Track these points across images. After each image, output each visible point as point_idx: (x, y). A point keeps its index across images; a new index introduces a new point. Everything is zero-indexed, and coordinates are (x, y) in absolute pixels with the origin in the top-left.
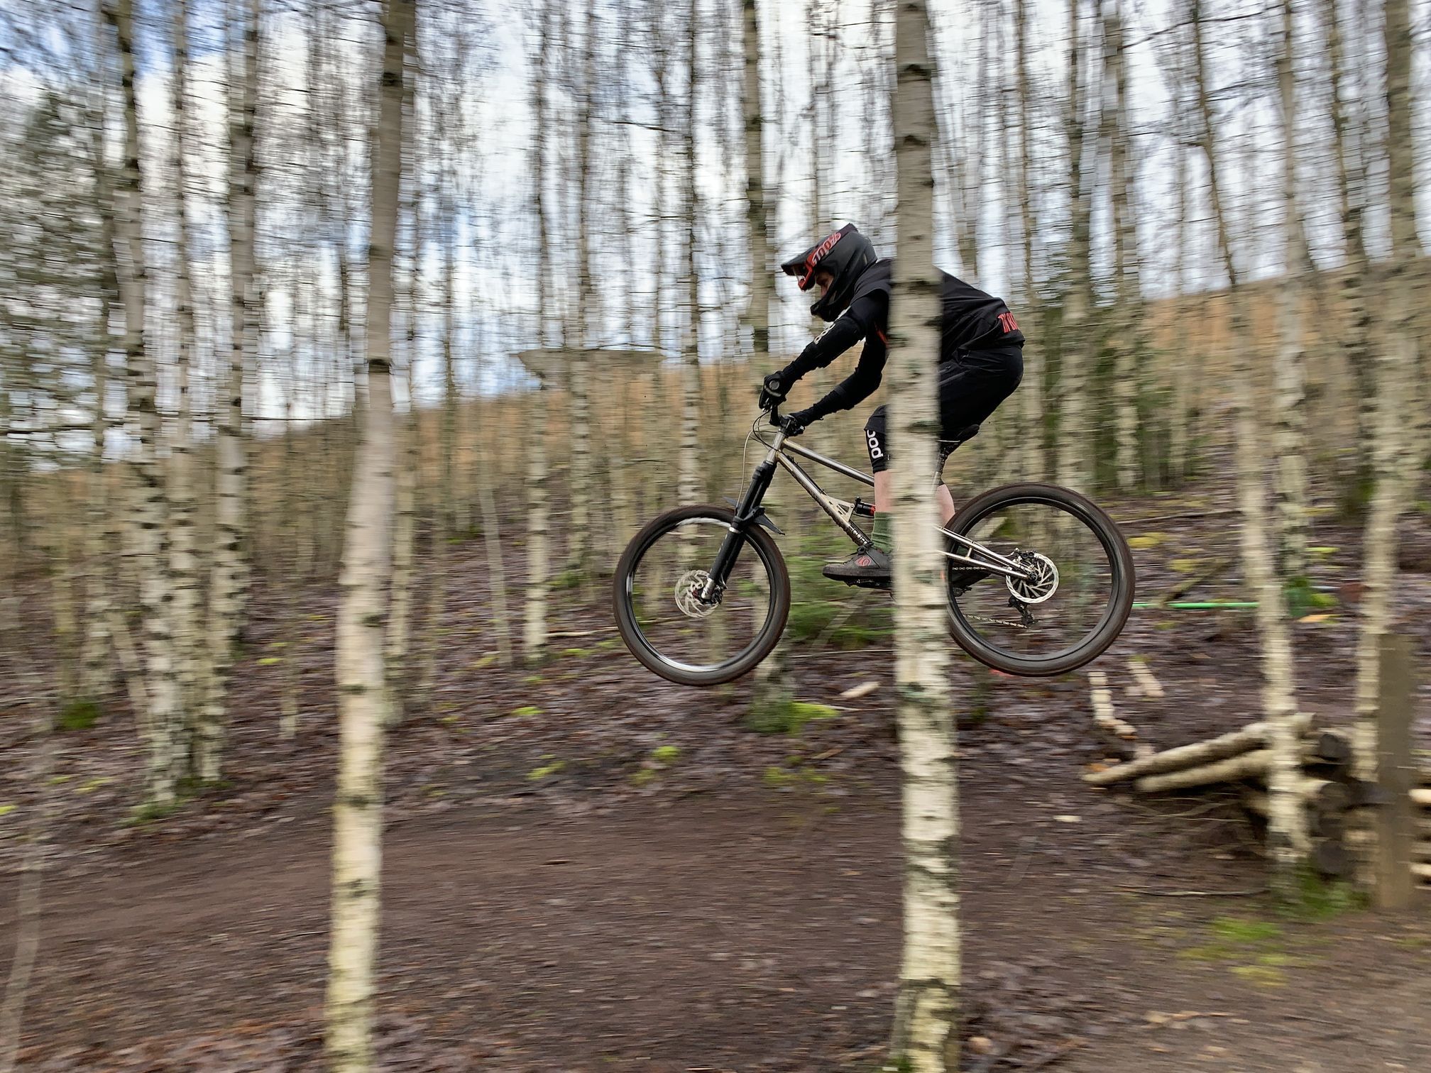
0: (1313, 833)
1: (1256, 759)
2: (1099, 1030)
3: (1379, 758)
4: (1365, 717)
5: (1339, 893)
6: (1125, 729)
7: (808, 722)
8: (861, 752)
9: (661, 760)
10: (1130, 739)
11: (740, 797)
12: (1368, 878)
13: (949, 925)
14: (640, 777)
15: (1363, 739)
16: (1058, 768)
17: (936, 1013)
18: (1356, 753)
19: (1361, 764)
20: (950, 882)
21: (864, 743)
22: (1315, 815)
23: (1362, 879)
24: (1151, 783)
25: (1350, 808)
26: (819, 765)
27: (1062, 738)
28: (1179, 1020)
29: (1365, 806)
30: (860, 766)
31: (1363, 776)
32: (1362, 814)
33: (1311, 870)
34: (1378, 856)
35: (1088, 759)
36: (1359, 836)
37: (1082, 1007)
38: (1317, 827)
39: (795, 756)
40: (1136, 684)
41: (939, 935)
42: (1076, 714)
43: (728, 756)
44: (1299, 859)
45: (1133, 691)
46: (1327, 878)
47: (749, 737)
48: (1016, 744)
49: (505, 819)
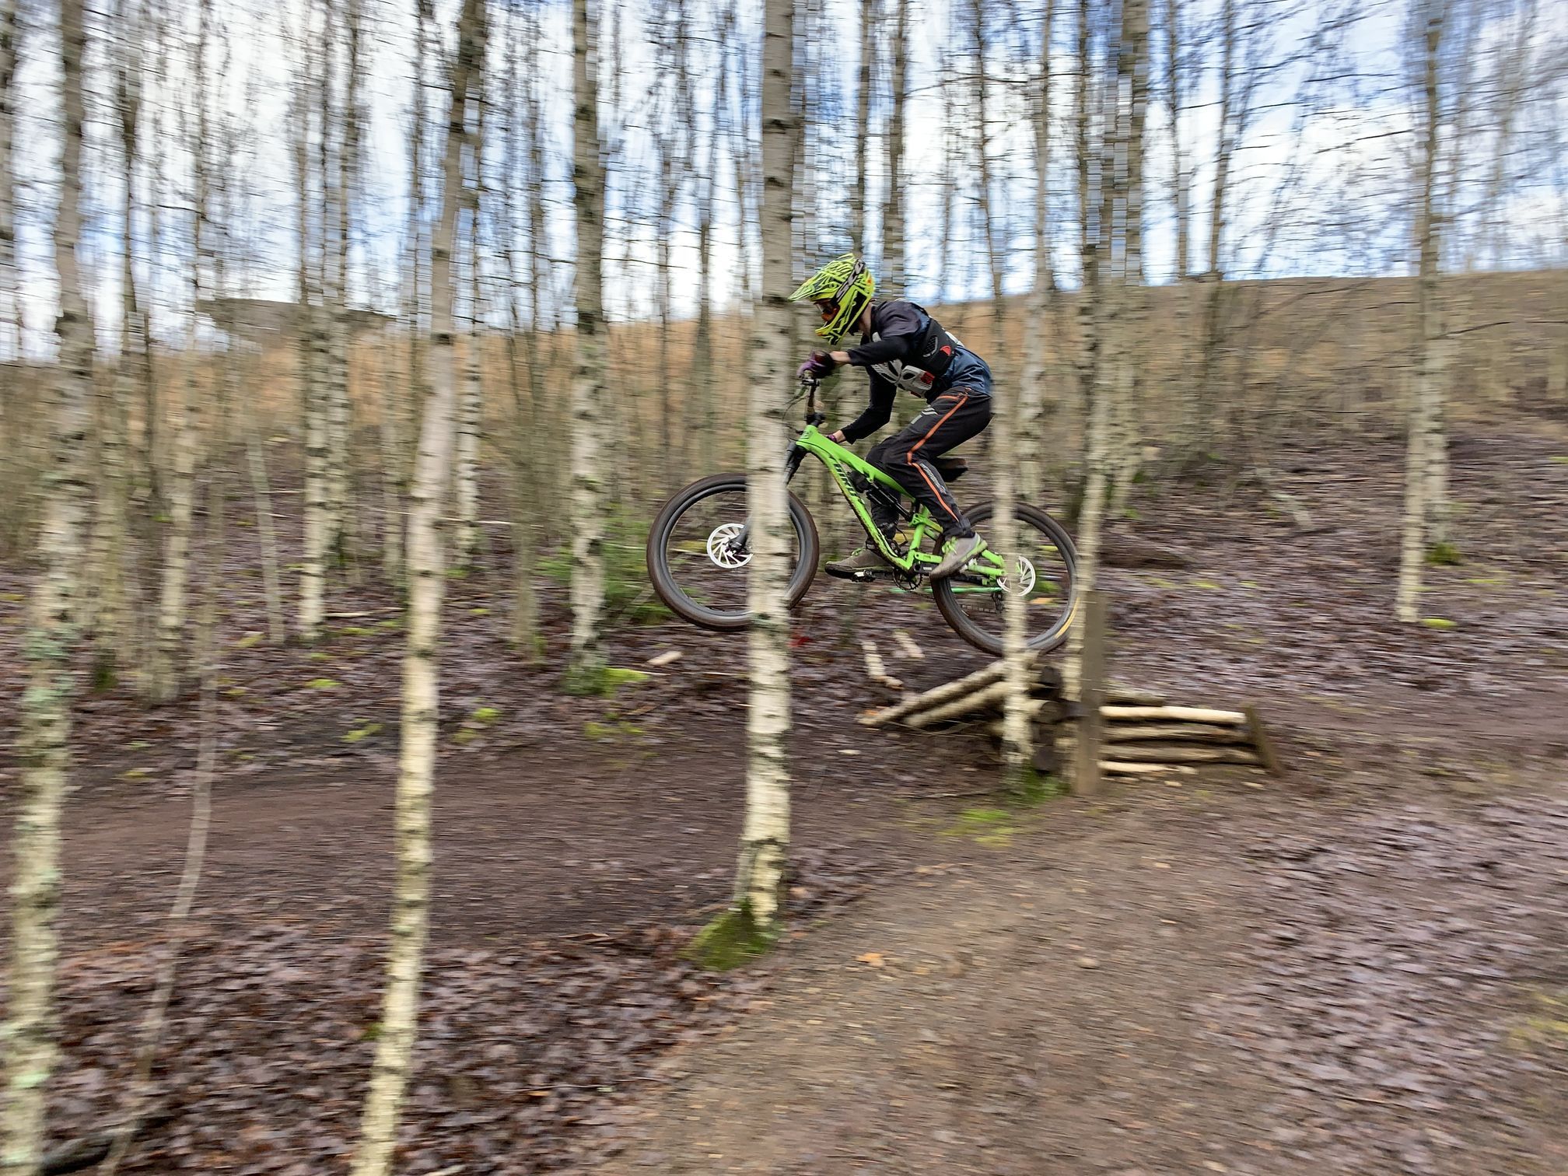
0: (1034, 741)
1: (997, 689)
2: (882, 881)
3: (1082, 684)
4: (1073, 653)
5: (1050, 786)
6: (893, 682)
7: (621, 686)
8: (672, 708)
9: (481, 721)
10: (898, 690)
11: (563, 749)
12: (1071, 773)
13: (782, 797)
14: (461, 736)
15: (1071, 670)
16: (841, 716)
17: (771, 864)
18: (1066, 680)
19: (1069, 688)
20: (785, 765)
21: (673, 701)
22: (1036, 728)
23: (1065, 773)
24: (916, 720)
25: (1058, 722)
26: (635, 720)
27: (841, 693)
28: (939, 870)
29: (1071, 719)
30: (672, 719)
31: (1070, 698)
32: (1068, 725)
33: (1031, 769)
34: (1077, 757)
35: (863, 707)
36: (1064, 742)
37: (870, 870)
38: (1038, 737)
39: (612, 712)
40: (902, 649)
41: (774, 804)
42: (852, 674)
43: (548, 715)
44: (1024, 760)
45: (899, 654)
46: (1043, 774)
47: (566, 699)
49: (325, 777)
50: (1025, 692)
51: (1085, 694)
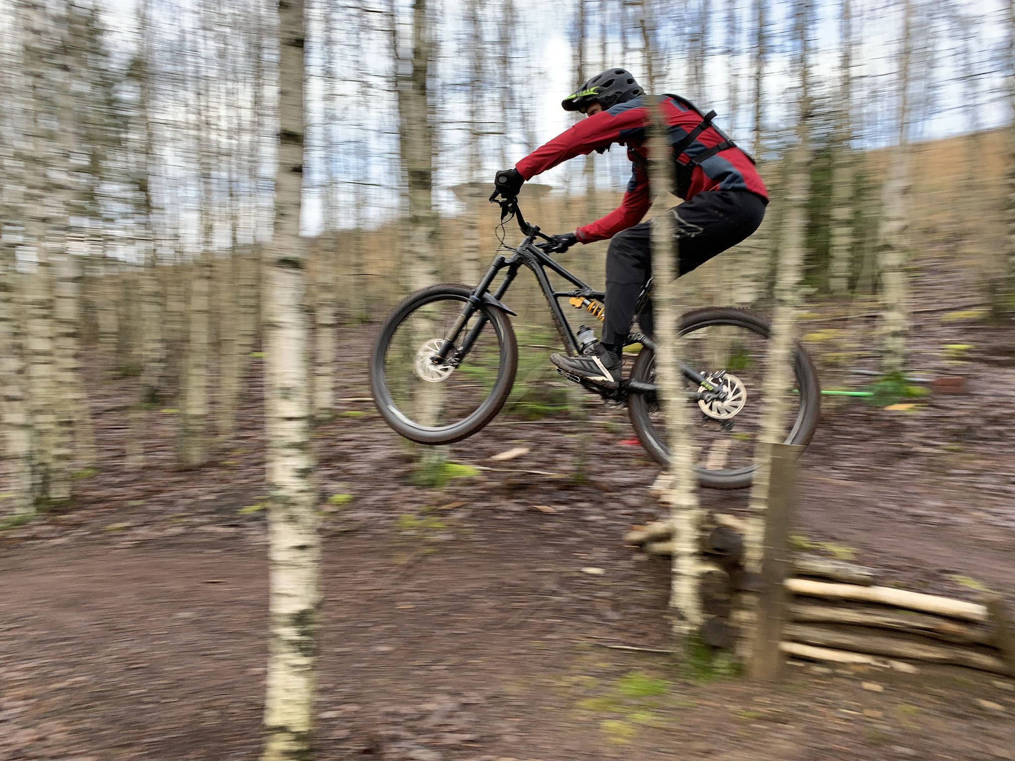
0: (706, 610)
3: (765, 550)
4: (757, 514)
5: (722, 663)
7: (452, 480)
8: (478, 505)
9: (334, 505)
11: (375, 537)
12: (746, 651)
13: (300, 682)
15: (753, 533)
16: (618, 526)
17: (285, 754)
18: (747, 545)
19: (749, 554)
20: (302, 648)
21: (483, 498)
23: (739, 651)
25: (734, 592)
26: (443, 514)
29: (748, 591)
30: (473, 517)
31: (749, 566)
32: (745, 597)
33: (699, 641)
34: (753, 632)
36: (743, 616)
38: (710, 606)
39: (429, 506)
44: (691, 631)
46: (712, 649)
47: (407, 489)
48: (600, 503)
50: (694, 554)
51: (766, 562)
